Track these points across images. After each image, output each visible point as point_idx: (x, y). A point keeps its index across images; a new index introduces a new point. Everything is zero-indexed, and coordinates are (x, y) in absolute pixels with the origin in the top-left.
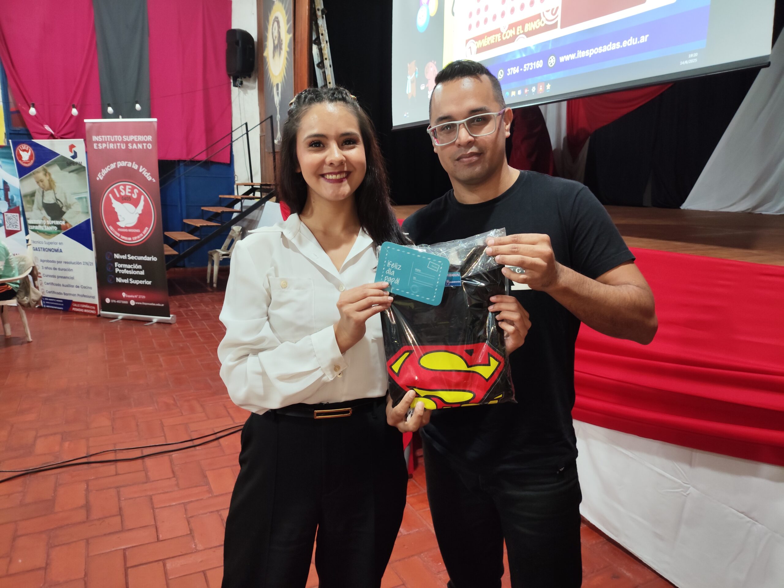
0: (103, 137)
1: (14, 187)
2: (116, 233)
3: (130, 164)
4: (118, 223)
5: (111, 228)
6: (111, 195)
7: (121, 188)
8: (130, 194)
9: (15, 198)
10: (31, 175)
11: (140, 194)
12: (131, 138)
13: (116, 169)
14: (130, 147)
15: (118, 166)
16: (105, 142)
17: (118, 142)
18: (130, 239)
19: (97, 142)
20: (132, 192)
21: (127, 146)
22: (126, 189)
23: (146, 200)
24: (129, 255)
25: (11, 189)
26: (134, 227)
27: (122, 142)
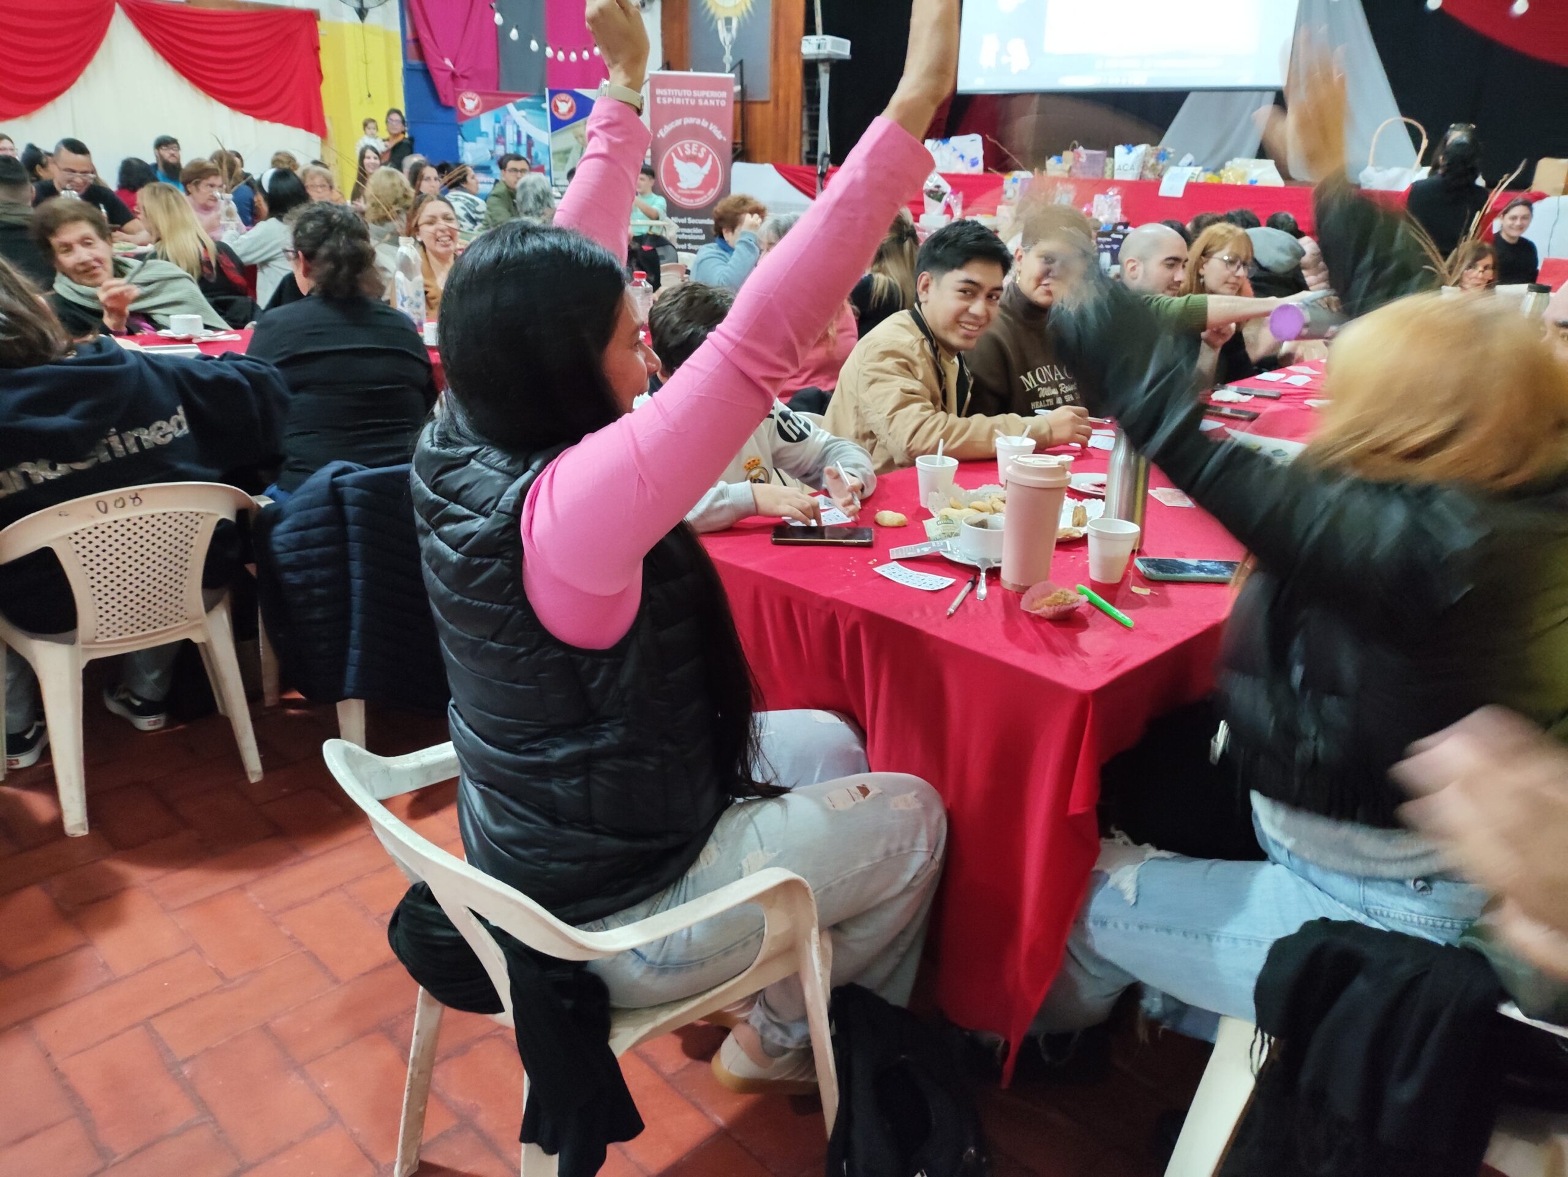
0: (669, 90)
1: (540, 143)
2: (676, 195)
3: (698, 121)
4: (679, 184)
5: (671, 189)
6: (673, 155)
7: (687, 146)
8: (694, 153)
9: (540, 155)
10: (568, 129)
11: (707, 153)
12: (703, 93)
13: (682, 126)
14: (700, 102)
15: (685, 123)
16: (672, 97)
17: (687, 97)
18: (692, 201)
19: (662, 96)
20: (699, 151)
21: (697, 101)
22: (691, 147)
23: (714, 159)
24: (689, 219)
25: (536, 144)
26: (698, 188)
27: (692, 97)
